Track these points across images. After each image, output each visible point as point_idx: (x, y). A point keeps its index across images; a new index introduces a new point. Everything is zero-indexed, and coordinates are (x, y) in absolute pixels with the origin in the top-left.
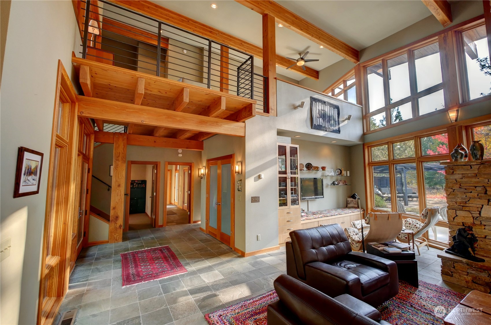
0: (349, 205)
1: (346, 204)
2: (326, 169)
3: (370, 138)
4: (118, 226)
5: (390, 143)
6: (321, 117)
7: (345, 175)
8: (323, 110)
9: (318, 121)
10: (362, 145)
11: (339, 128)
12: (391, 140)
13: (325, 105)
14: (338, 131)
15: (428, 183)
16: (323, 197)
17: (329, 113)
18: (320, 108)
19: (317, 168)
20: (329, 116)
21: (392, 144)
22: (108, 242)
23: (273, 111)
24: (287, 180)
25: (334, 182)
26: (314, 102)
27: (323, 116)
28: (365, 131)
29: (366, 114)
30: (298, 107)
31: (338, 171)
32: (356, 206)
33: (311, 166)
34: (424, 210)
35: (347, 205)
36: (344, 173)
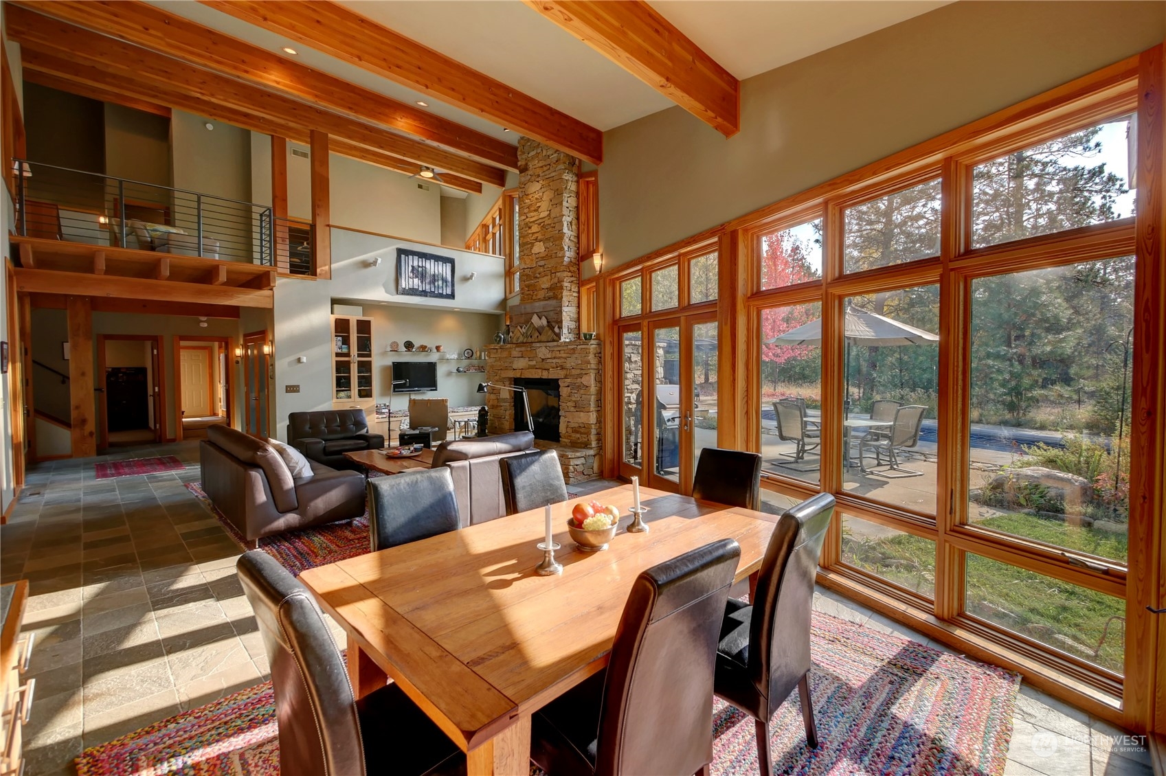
2: (442, 350)
4: (86, 433)
10: (504, 315)
13: (426, 259)
16: (436, 390)
19: (424, 349)
22: (70, 456)
23: (323, 272)
24: (352, 365)
25: (459, 368)
26: (403, 256)
28: (507, 295)
29: (509, 270)
30: (372, 265)
33: (414, 346)
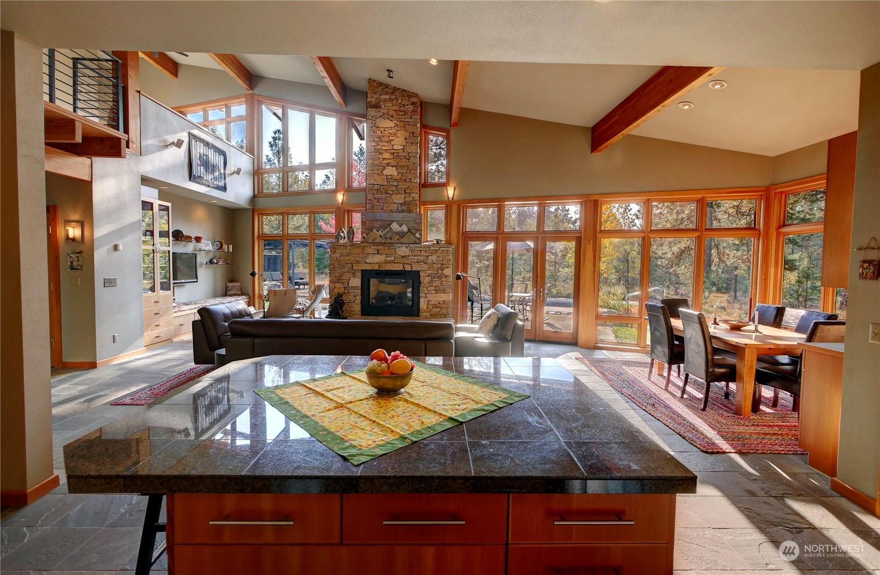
0: (229, 293)
1: (225, 291)
2: (203, 241)
3: (262, 203)
5: (285, 214)
6: (203, 165)
7: (226, 251)
8: (206, 156)
9: (199, 171)
10: (251, 210)
11: (225, 184)
12: (286, 211)
13: (208, 148)
14: (224, 189)
15: (317, 266)
16: (197, 282)
17: (212, 160)
18: (202, 152)
19: (188, 239)
20: (214, 165)
21: (287, 215)
23: (134, 146)
25: (211, 259)
26: (193, 141)
27: (205, 164)
28: (256, 193)
29: (258, 170)
30: (172, 145)
31: (217, 245)
32: (239, 292)
33: (181, 235)
34: (313, 287)
35: (226, 293)
36: (225, 247)
